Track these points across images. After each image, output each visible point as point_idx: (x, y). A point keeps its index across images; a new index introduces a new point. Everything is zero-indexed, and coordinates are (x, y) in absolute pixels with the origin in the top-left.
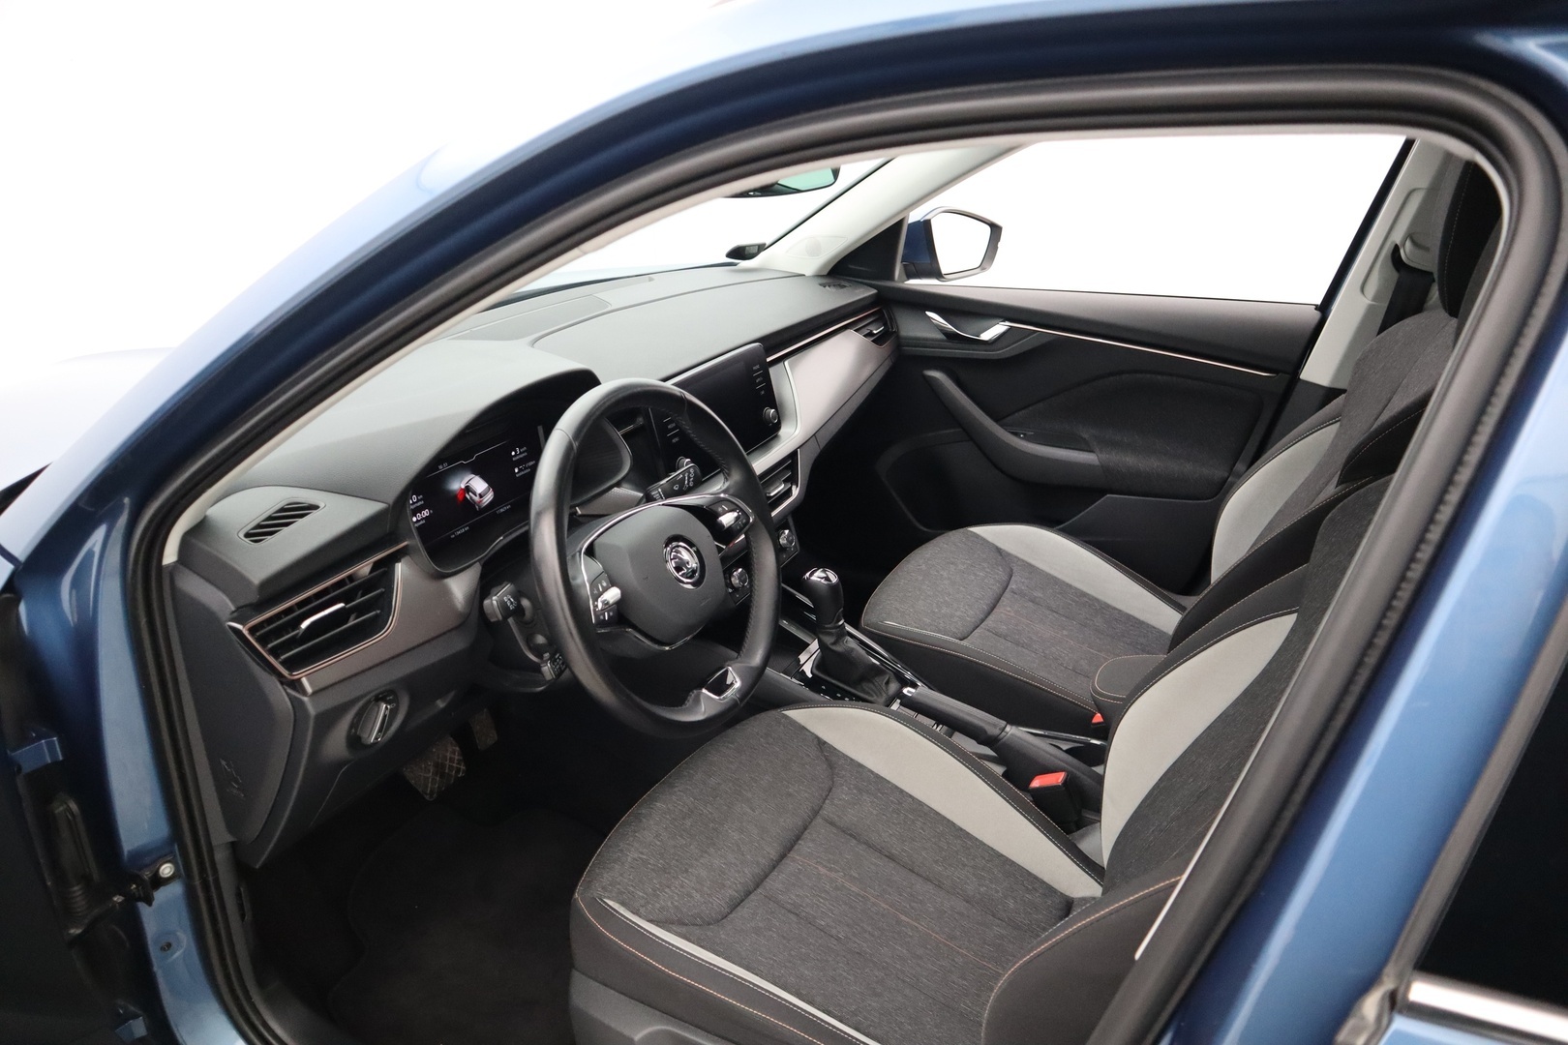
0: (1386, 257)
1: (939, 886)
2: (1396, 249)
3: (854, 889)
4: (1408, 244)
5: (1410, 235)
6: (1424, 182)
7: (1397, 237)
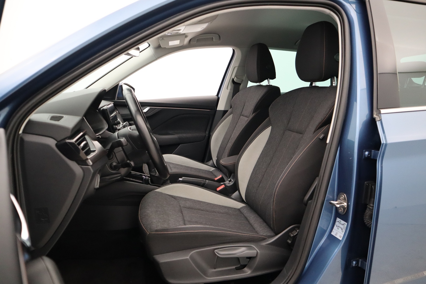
0: (231, 82)
1: (215, 212)
2: (233, 79)
3: (203, 216)
4: (235, 78)
5: (235, 76)
6: (237, 65)
7: (233, 77)
